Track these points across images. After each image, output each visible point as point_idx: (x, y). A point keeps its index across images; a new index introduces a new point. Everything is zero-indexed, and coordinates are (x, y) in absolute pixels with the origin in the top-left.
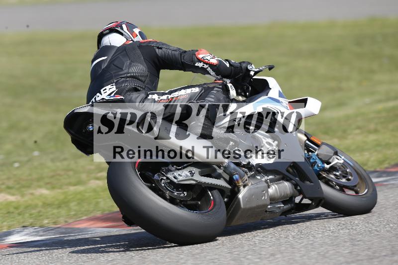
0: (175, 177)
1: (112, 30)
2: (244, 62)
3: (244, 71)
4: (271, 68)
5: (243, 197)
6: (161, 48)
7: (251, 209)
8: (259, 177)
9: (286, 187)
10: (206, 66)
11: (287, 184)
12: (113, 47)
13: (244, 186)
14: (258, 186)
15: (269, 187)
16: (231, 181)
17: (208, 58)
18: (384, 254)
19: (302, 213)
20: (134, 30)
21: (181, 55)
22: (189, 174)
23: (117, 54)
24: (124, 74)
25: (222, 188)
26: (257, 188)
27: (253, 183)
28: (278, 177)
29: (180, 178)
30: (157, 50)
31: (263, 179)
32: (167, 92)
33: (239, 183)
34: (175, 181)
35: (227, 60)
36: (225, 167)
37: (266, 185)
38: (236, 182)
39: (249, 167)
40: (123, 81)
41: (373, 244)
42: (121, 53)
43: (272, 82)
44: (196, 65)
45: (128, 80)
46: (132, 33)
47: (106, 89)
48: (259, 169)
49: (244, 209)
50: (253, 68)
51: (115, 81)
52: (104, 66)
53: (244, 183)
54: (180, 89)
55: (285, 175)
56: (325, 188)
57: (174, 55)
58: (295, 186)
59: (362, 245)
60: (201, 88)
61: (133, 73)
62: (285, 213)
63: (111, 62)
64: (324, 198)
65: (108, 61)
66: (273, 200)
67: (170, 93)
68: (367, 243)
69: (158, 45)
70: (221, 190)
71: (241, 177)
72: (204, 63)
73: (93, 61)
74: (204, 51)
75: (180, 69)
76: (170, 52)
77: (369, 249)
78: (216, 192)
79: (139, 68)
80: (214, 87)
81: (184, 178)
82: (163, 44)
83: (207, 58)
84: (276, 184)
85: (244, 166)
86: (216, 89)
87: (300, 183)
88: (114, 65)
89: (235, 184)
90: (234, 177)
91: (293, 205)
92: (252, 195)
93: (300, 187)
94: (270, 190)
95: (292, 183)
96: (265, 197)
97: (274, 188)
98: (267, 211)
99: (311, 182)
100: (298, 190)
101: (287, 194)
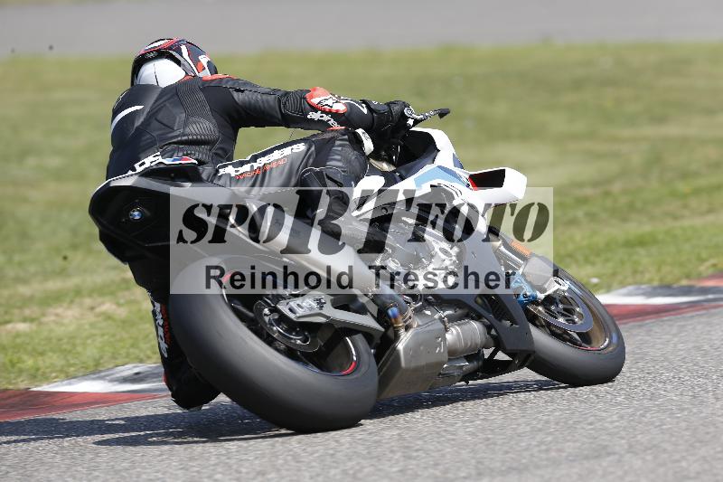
0: (291, 310)
2: (393, 103)
3: (396, 118)
4: (442, 114)
5: (404, 349)
6: (243, 91)
7: (416, 370)
8: (428, 313)
9: (474, 330)
10: (326, 118)
11: (475, 326)
13: (407, 328)
14: (430, 328)
15: (446, 330)
16: (382, 316)
17: (330, 102)
18: (463, 475)
20: (200, 58)
21: (279, 101)
22: (314, 305)
23: (161, 101)
24: (177, 136)
25: (373, 333)
26: (428, 332)
27: (420, 323)
28: (459, 312)
29: (300, 312)
30: (235, 95)
31: (436, 316)
32: (248, 159)
33: (397, 322)
34: (292, 316)
35: (364, 102)
37: (442, 326)
38: (393, 320)
40: (175, 148)
41: (443, 456)
42: (169, 99)
44: (309, 117)
45: (183, 148)
46: (196, 62)
47: (144, 163)
48: (430, 297)
49: (407, 370)
51: (160, 148)
52: (138, 123)
53: (405, 322)
54: (271, 151)
55: (473, 308)
56: (536, 333)
57: (267, 101)
58: (489, 328)
59: (424, 458)
60: (307, 144)
61: (192, 134)
62: (467, 377)
63: (152, 115)
64: (534, 352)
65: (145, 113)
66: (453, 354)
67: (255, 159)
68: (433, 454)
69: (236, 86)
70: (368, 334)
71: (402, 312)
72: (323, 112)
76: (259, 97)
77: (437, 464)
78: (359, 338)
79: (203, 126)
81: (308, 312)
82: (246, 83)
83: (327, 102)
84: (459, 325)
86: (338, 143)
87: (496, 322)
88: (156, 119)
89: (392, 324)
90: (390, 312)
91: (480, 363)
92: (420, 345)
93: (496, 331)
94: (448, 336)
95: (484, 324)
96: (441, 349)
97: (454, 332)
98: (440, 374)
99: (513, 322)
100: (492, 336)
101: (477, 345)
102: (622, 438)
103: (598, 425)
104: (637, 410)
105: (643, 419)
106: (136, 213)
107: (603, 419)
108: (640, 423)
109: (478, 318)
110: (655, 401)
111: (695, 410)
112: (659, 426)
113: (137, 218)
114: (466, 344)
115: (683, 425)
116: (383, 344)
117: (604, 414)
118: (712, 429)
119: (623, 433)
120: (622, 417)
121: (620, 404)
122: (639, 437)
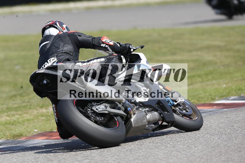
0: (97, 109)
1: (51, 26)
2: (127, 44)
3: (128, 49)
4: (142, 47)
5: (133, 120)
6: (81, 36)
7: (138, 127)
8: (141, 109)
9: (156, 115)
11: (156, 113)
12: (52, 36)
13: (134, 114)
15: (147, 114)
16: (126, 111)
17: (108, 41)
19: (162, 130)
21: (92, 40)
22: (104, 107)
23: (55, 40)
24: (61, 51)
25: (123, 116)
26: (141, 115)
27: (138, 112)
28: (151, 109)
29: (100, 110)
31: (143, 110)
32: (86, 61)
33: (131, 112)
34: (97, 111)
35: (118, 43)
36: (123, 103)
37: (145, 113)
39: (135, 103)
40: (61, 55)
42: (57, 39)
43: (142, 55)
44: (101, 45)
45: (63, 55)
46: (62, 27)
47: (51, 60)
48: (141, 104)
49: (135, 127)
50: (133, 47)
51: (56, 55)
52: (48, 47)
53: (133, 112)
54: (94, 59)
55: (155, 108)
56: (176, 116)
57: (89, 39)
58: (160, 114)
60: (105, 59)
61: (66, 50)
62: (154, 130)
63: (52, 44)
64: (175, 121)
65: (50, 44)
66: (149, 122)
67: (88, 61)
69: (79, 34)
70: (121, 116)
71: (132, 109)
72: (106, 44)
73: (40, 44)
74: (105, 37)
75: (92, 48)
76: (86, 38)
78: (119, 118)
79: (68, 48)
80: (113, 58)
81: (102, 110)
82: (82, 34)
84: (150, 113)
85: (133, 103)
86: (114, 59)
87: (162, 112)
88: (54, 46)
89: (129, 113)
90: (128, 109)
91: (158, 126)
92: (138, 119)
93: (163, 115)
94: (148, 117)
95: (158, 113)
96: (145, 121)
97: (149, 115)
98: (145, 129)
99: (168, 112)
100: (161, 117)
101: (157, 119)
102: (164, 161)
103: (156, 157)
104: (169, 151)
105: (171, 154)
106: (45, 81)
107: (158, 155)
108: (170, 156)
109: (157, 111)
110: (175, 148)
111: (188, 151)
112: (176, 157)
113: (45, 83)
114: (153, 119)
115: (184, 156)
116: (127, 119)
117: (158, 153)
118: (194, 157)
119: (164, 159)
120: (164, 154)
121: (163, 149)
122: (170, 160)
